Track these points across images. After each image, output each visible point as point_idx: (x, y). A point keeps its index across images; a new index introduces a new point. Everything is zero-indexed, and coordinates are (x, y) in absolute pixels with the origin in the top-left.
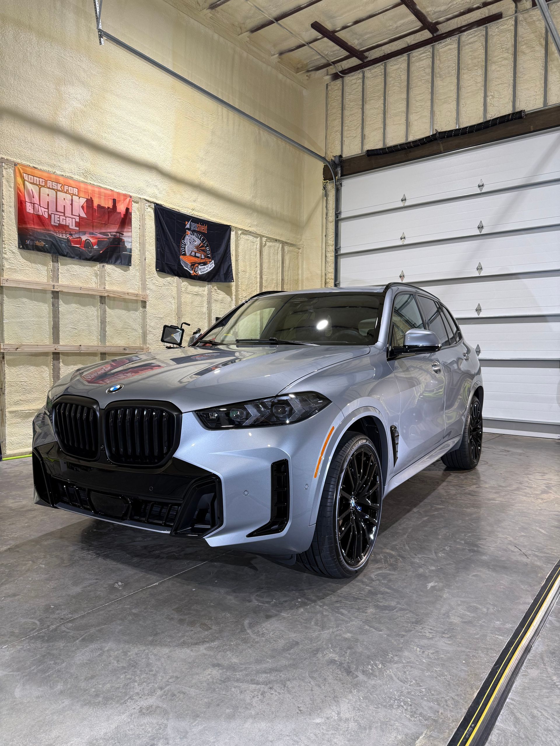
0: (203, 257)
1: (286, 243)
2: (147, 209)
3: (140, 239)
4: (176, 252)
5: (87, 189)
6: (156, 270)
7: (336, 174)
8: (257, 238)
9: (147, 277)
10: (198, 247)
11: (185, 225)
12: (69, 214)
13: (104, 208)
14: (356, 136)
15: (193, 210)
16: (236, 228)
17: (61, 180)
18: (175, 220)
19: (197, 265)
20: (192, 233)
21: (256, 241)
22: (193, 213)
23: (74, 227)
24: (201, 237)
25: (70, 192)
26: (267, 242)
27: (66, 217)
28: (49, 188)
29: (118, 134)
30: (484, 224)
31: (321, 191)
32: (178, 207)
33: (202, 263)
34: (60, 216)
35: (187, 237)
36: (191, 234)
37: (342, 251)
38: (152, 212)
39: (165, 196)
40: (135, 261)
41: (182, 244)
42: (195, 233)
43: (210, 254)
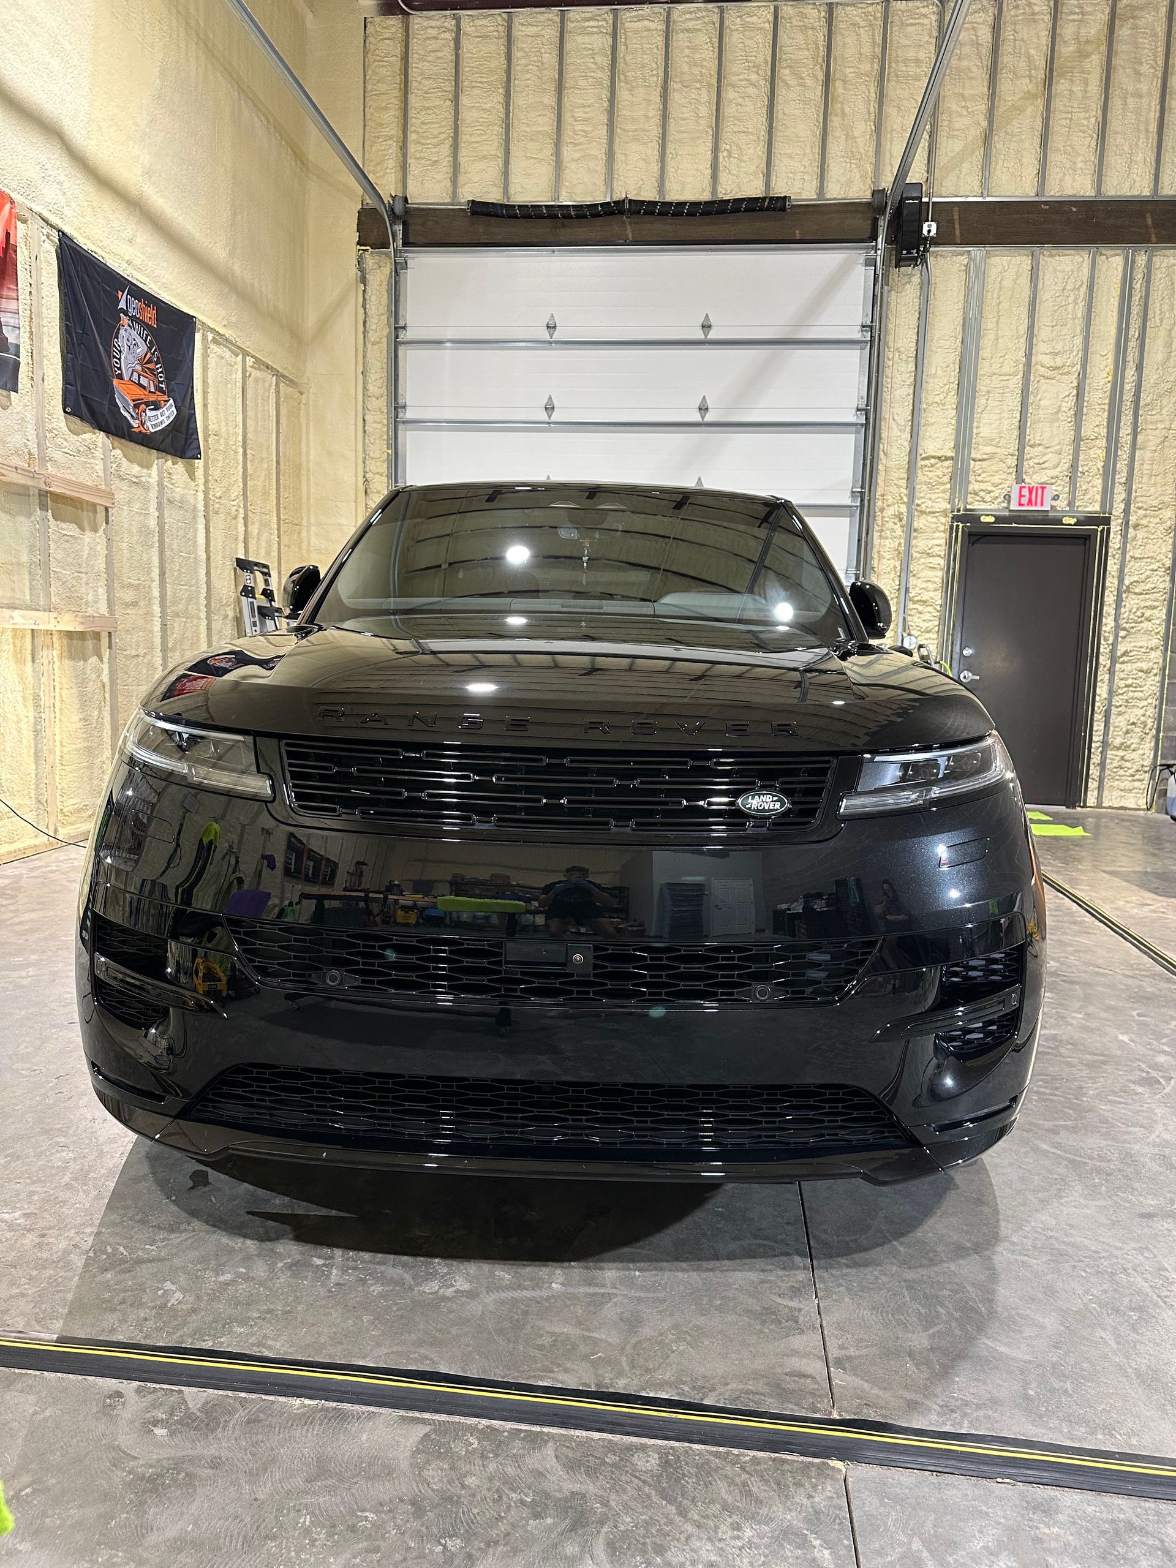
0: (153, 388)
1: (283, 376)
2: (44, 242)
3: (31, 322)
4: (105, 369)
6: (65, 412)
7: (390, 238)
9: (47, 426)
10: (142, 362)
11: (119, 301)
14: (438, 161)
15: (130, 263)
18: (99, 282)
19: (142, 406)
20: (130, 323)
21: (236, 363)
22: (129, 271)
24: (147, 337)
26: (253, 369)
30: (710, 404)
31: (353, 272)
32: (101, 250)
33: (153, 403)
35: (122, 333)
36: (129, 325)
37: (413, 414)
38: (53, 253)
39: (77, 214)
40: (22, 382)
41: (115, 349)
42: (136, 325)
43: (164, 381)
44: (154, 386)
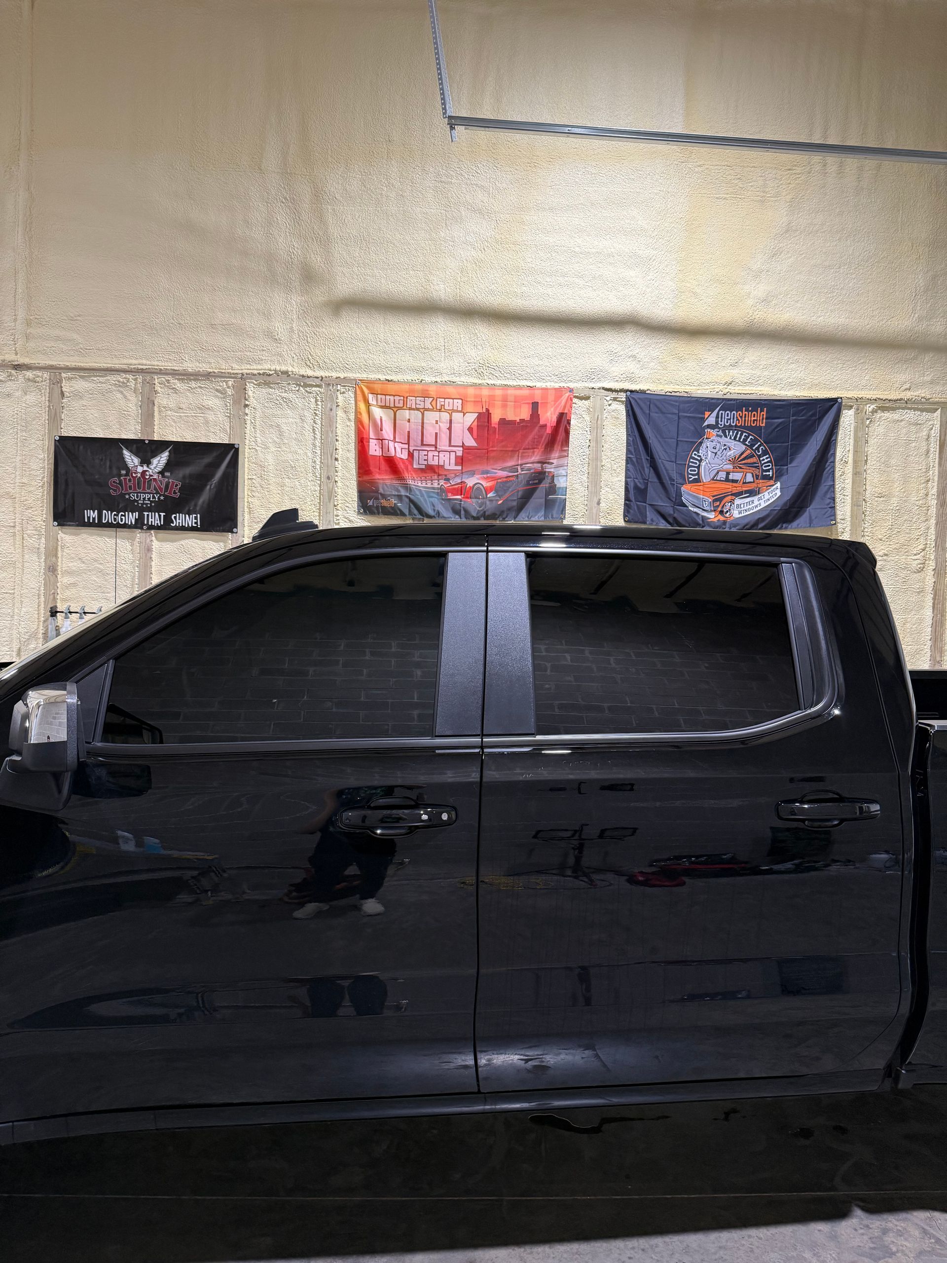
0: (749, 478)
2: (610, 405)
3: (588, 466)
4: (672, 480)
5: (480, 396)
6: (625, 521)
8: (933, 411)
10: (734, 461)
11: (703, 420)
12: (444, 446)
13: (513, 422)
16: (858, 399)
17: (433, 390)
18: (674, 414)
19: (729, 498)
20: (720, 433)
21: (928, 420)
22: (727, 390)
23: (453, 467)
24: (747, 437)
25: (447, 407)
27: (439, 452)
28: (410, 409)
29: (548, 280)
32: (687, 387)
33: (746, 492)
34: (428, 451)
35: (707, 443)
36: (718, 436)
38: (622, 409)
39: (656, 371)
40: (577, 510)
41: (691, 460)
42: (729, 433)
43: (772, 469)
44: (753, 476)
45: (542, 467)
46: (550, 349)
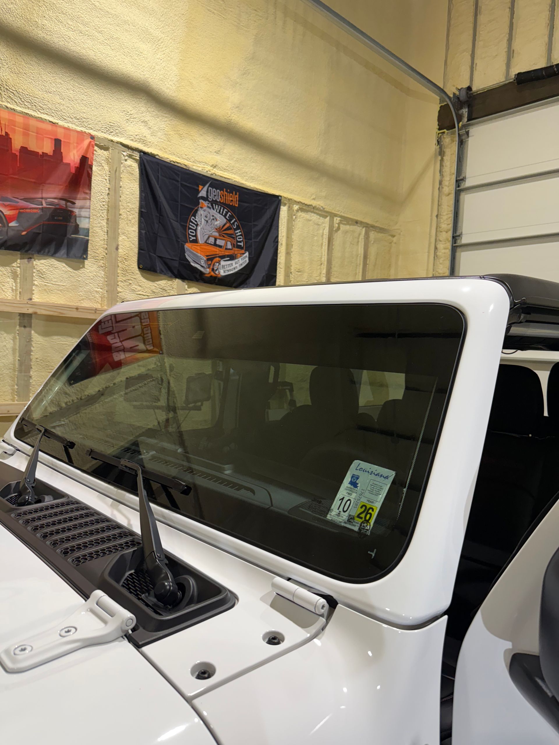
0: (229, 246)
1: (373, 226)
2: (126, 160)
3: (108, 212)
4: (177, 237)
6: (139, 268)
7: (460, 119)
8: (326, 217)
9: (120, 278)
10: (220, 230)
11: (198, 192)
13: (35, 154)
14: (496, 55)
15: (214, 166)
16: (290, 200)
18: (178, 181)
19: (217, 259)
20: (210, 205)
21: (323, 223)
22: (213, 172)
24: (227, 213)
26: (341, 226)
29: (70, 23)
31: (433, 147)
32: (186, 161)
33: (228, 256)
35: (201, 212)
36: (208, 207)
37: (465, 240)
38: (135, 167)
39: (162, 140)
40: (97, 252)
41: (191, 224)
42: (215, 206)
43: (243, 241)
44: (231, 245)
45: (66, 205)
46: (72, 92)
